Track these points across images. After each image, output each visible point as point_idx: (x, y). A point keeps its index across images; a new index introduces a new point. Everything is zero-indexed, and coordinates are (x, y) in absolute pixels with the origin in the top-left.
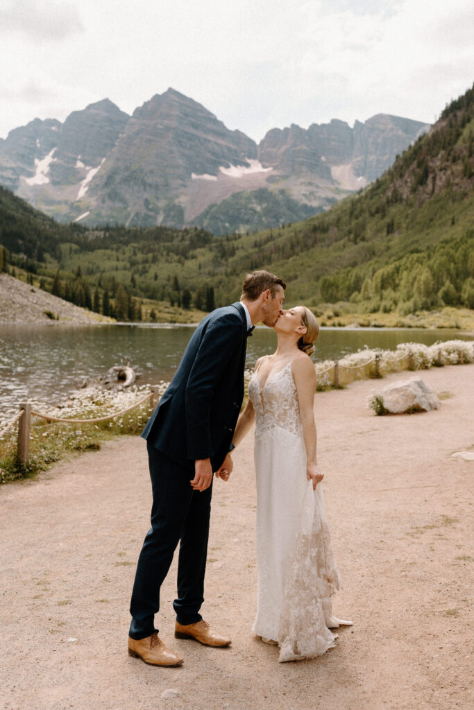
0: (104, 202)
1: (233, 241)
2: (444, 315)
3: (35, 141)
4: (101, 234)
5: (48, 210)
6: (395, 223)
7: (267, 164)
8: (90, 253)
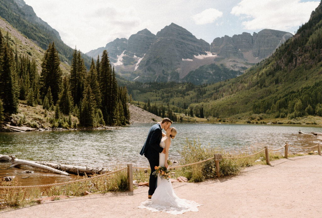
0: (145, 72)
1: (204, 88)
2: (308, 119)
3: (117, 47)
4: (148, 86)
5: (123, 76)
6: (279, 79)
7: (214, 53)
8: (145, 94)
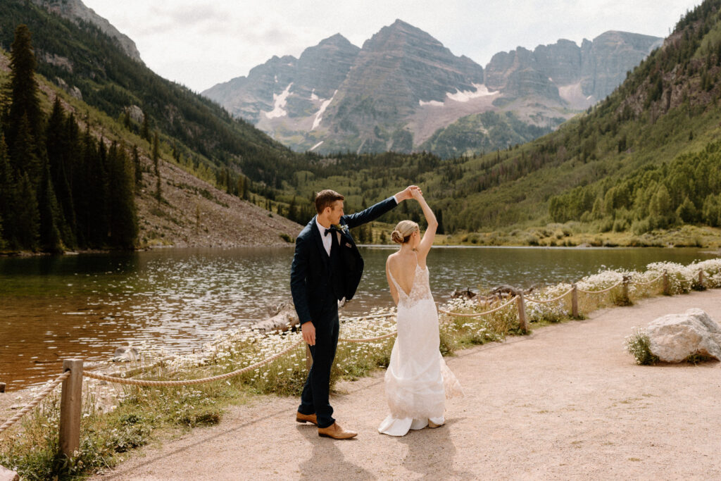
0: (336, 131)
1: (461, 165)
2: (683, 233)
3: (274, 76)
4: (334, 161)
5: (286, 141)
6: (627, 140)
7: (494, 88)
8: (324, 179)
